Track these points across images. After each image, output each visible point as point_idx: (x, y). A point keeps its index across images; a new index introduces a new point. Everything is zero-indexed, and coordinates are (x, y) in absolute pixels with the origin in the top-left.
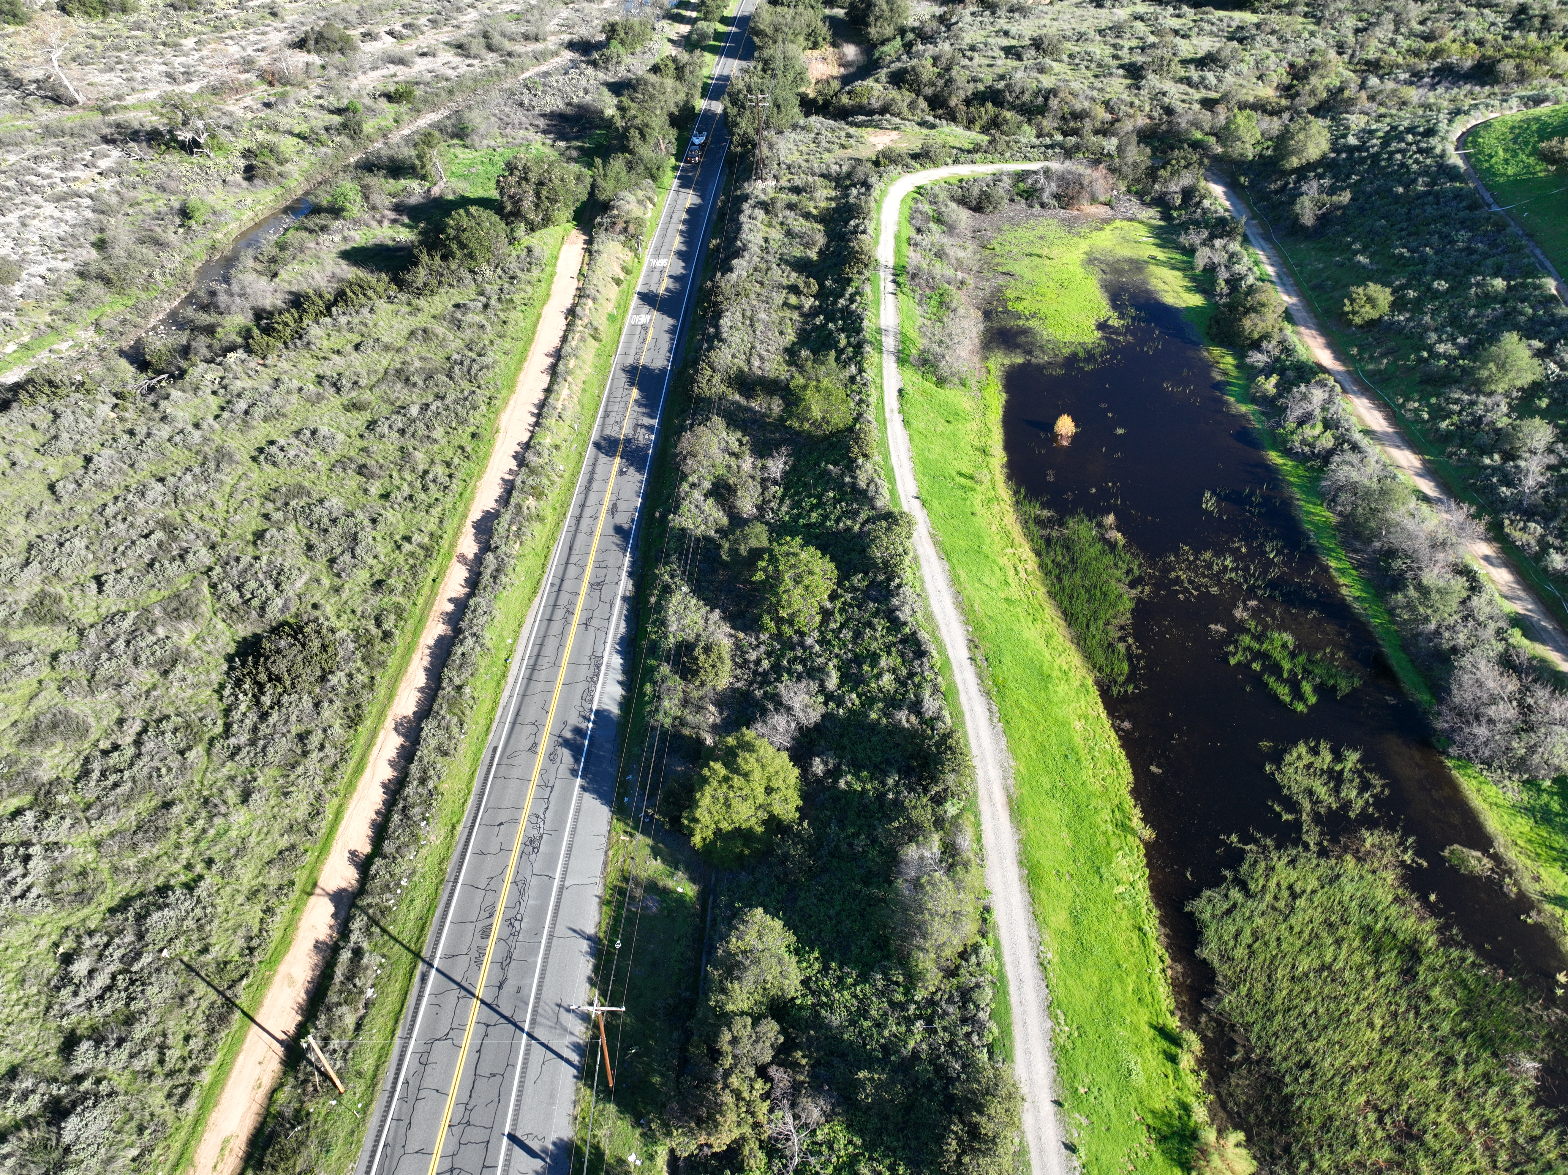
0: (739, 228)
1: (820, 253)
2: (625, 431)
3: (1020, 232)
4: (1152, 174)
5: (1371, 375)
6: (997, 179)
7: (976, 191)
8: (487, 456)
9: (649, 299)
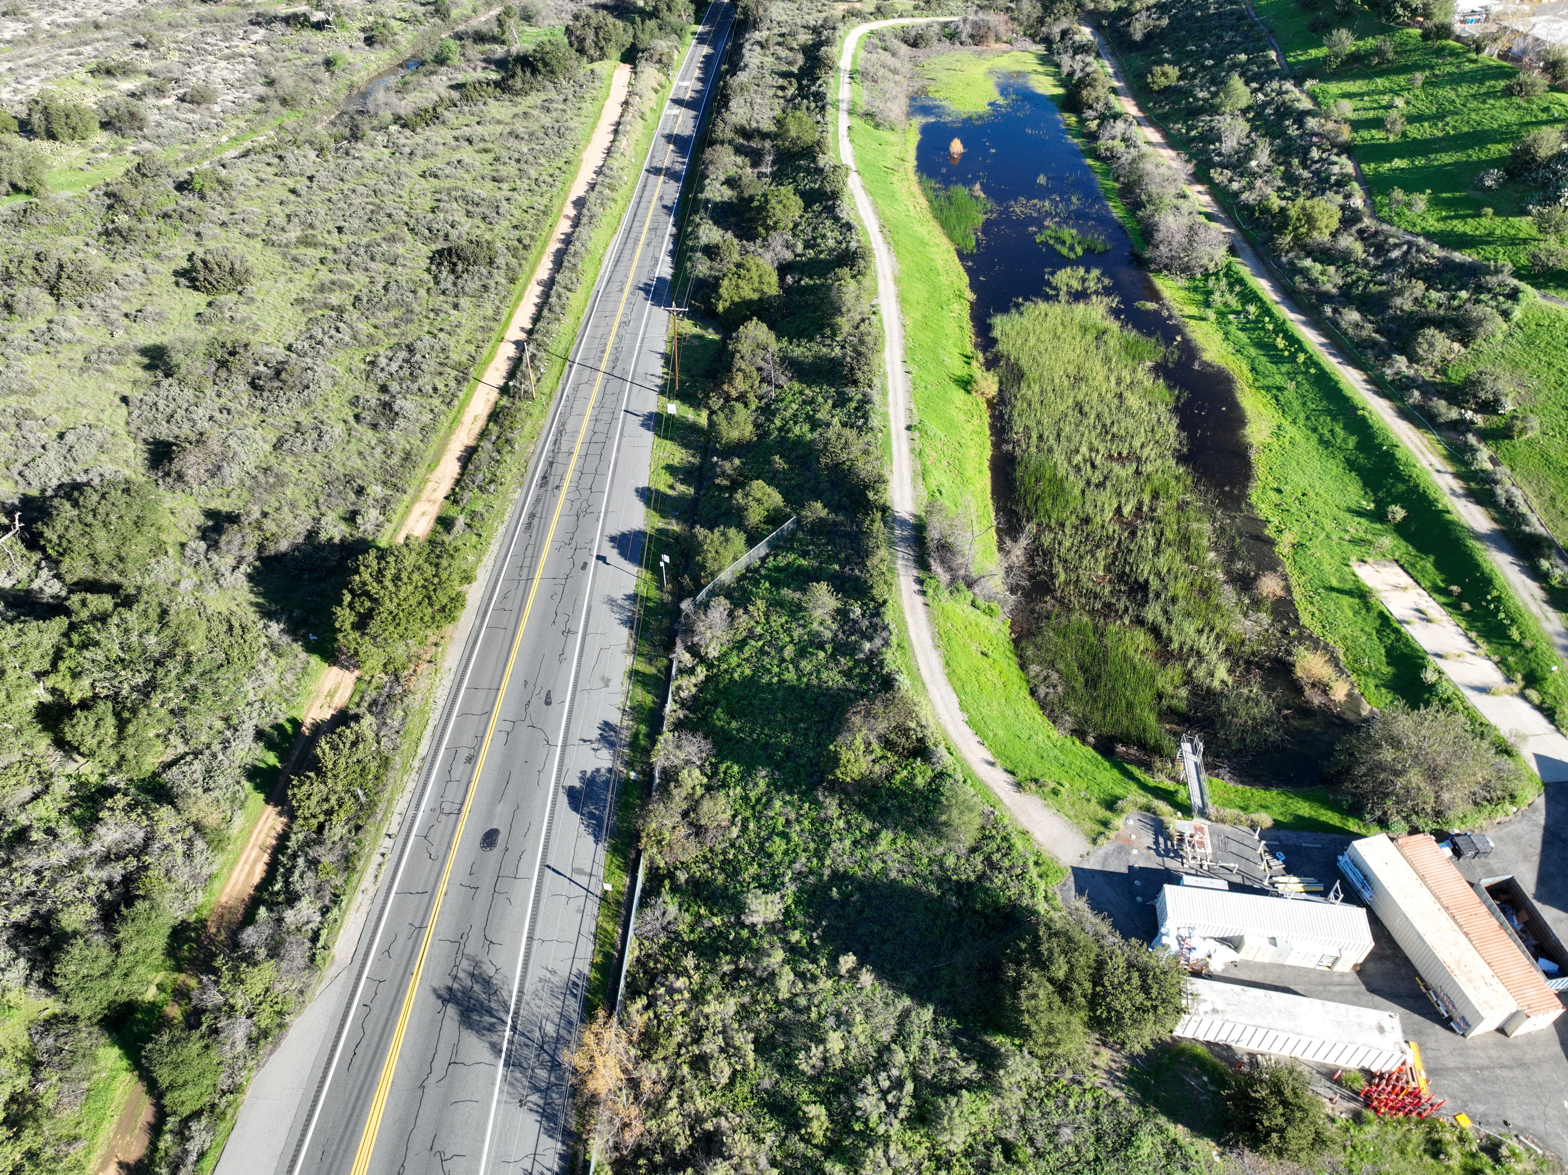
0: (742, 56)
1: (800, 69)
2: (666, 163)
3: (943, 58)
4: (1041, 21)
5: (1156, 116)
6: (929, 26)
7: (913, 33)
8: (576, 172)
9: (678, 102)
